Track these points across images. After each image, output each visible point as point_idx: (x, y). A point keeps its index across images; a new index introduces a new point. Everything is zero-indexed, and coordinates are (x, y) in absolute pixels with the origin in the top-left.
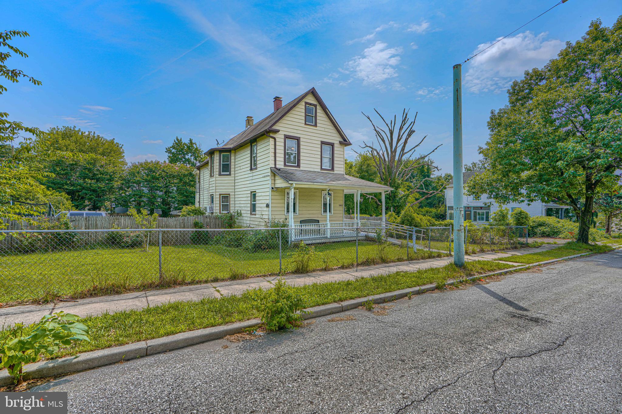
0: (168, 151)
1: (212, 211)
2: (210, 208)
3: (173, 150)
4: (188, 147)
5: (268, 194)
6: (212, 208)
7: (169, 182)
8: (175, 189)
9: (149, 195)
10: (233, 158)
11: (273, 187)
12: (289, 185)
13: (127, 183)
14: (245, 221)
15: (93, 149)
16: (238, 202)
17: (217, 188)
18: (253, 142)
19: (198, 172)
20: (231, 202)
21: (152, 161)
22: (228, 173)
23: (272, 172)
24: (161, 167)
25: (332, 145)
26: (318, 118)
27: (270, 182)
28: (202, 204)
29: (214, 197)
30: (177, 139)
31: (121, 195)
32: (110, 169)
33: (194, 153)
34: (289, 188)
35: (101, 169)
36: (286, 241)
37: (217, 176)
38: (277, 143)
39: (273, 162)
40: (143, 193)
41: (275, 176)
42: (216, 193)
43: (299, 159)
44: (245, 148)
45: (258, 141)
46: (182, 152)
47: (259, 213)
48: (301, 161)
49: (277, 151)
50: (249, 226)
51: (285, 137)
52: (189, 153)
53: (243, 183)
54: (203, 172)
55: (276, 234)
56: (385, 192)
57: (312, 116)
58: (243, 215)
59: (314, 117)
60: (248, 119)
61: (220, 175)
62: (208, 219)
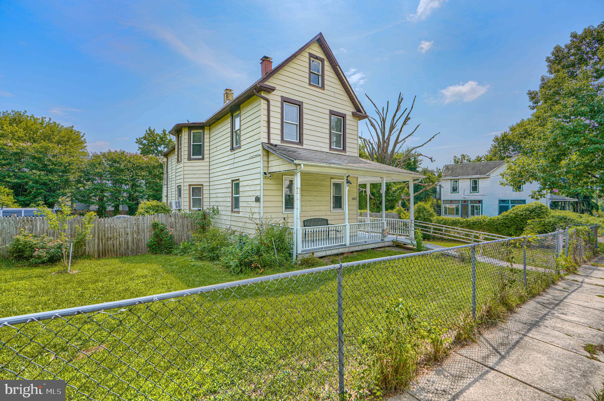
0: (139, 142)
1: (180, 207)
2: (176, 204)
3: (145, 142)
4: (161, 138)
5: (257, 182)
6: (178, 204)
7: (136, 175)
8: (144, 182)
9: (111, 190)
10: (206, 136)
11: (266, 172)
12: (293, 167)
13: (87, 176)
14: (223, 221)
15: (47, 138)
16: (214, 195)
17: (186, 176)
18: (235, 111)
19: (165, 160)
20: (205, 196)
21: (116, 151)
22: (201, 157)
23: (264, 149)
24: (127, 157)
25: (344, 117)
26: (326, 77)
27: (261, 165)
28: (170, 198)
29: (182, 189)
30: (150, 130)
31: (78, 188)
32: (66, 159)
33: (167, 145)
34: (292, 173)
35: (53, 159)
36: (290, 254)
37: (186, 160)
38: (272, 108)
39: (266, 135)
40: (105, 186)
41: (268, 156)
42: (185, 183)
43: (301, 132)
44: (223, 121)
45: (243, 107)
46: (154, 144)
47: (244, 210)
48: (305, 137)
49: (272, 119)
50: (230, 228)
51: (282, 100)
52: (162, 145)
53: (221, 169)
54: (171, 159)
55: (274, 244)
56: (414, 180)
57: (317, 75)
58: (221, 213)
59: (320, 77)
60: (226, 93)
61: (189, 159)
62: (173, 219)
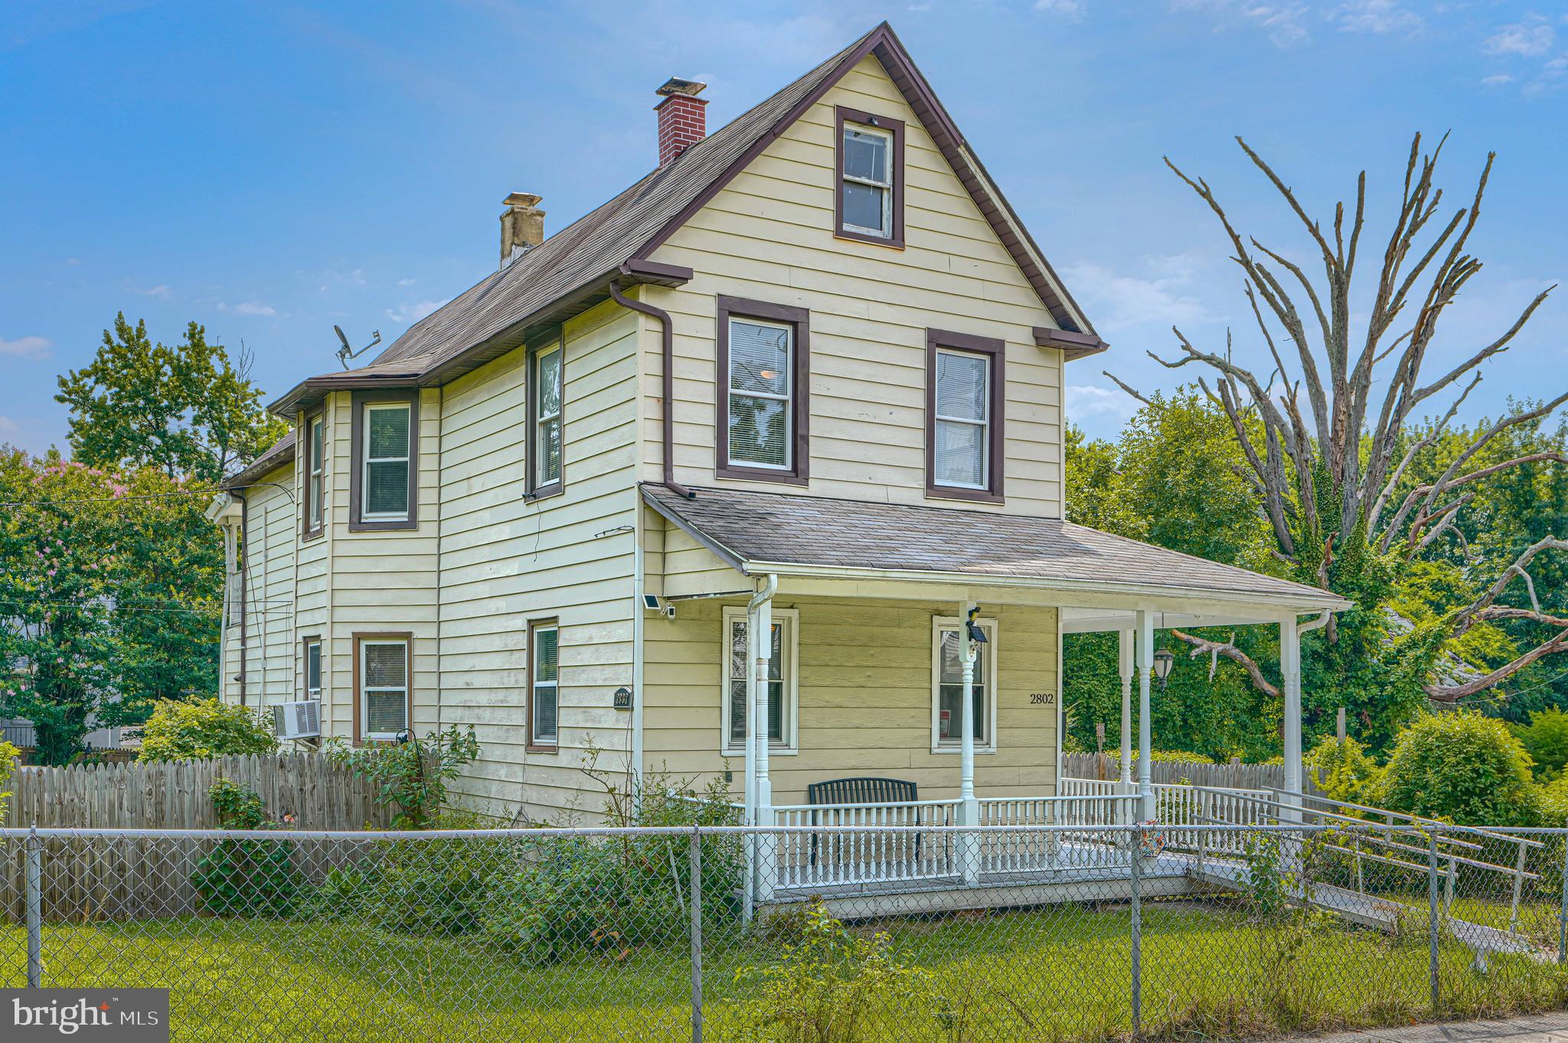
0: (72, 392)
1: (314, 728)
2: (300, 714)
3: (100, 392)
4: (180, 371)
5: (623, 632)
6: (310, 715)
7: (76, 570)
8: (109, 604)
10: (427, 429)
11: (656, 593)
12: (747, 584)
14: (494, 790)
16: (460, 681)
17: (341, 599)
18: (544, 341)
19: (236, 509)
20: (420, 681)
22: (402, 516)
23: (647, 507)
24: (34, 483)
25: (993, 351)
26: (910, 196)
27: (635, 566)
28: (256, 690)
29: (325, 651)
30: (122, 329)
33: (211, 405)
34: (743, 600)
36: (729, 901)
37: (343, 532)
38: (678, 346)
39: (655, 454)
41: (664, 533)
42: (337, 627)
43: (800, 432)
44: (495, 373)
45: (572, 332)
46: (148, 401)
47: (573, 741)
48: (815, 448)
49: (678, 390)
50: (520, 813)
51: (720, 309)
52: (184, 405)
53: (487, 572)
54: (261, 510)
55: (673, 863)
56: (1300, 621)
57: (875, 187)
58: (485, 752)
59: (885, 194)
60: (512, 212)
61: (357, 525)
62: (291, 777)
